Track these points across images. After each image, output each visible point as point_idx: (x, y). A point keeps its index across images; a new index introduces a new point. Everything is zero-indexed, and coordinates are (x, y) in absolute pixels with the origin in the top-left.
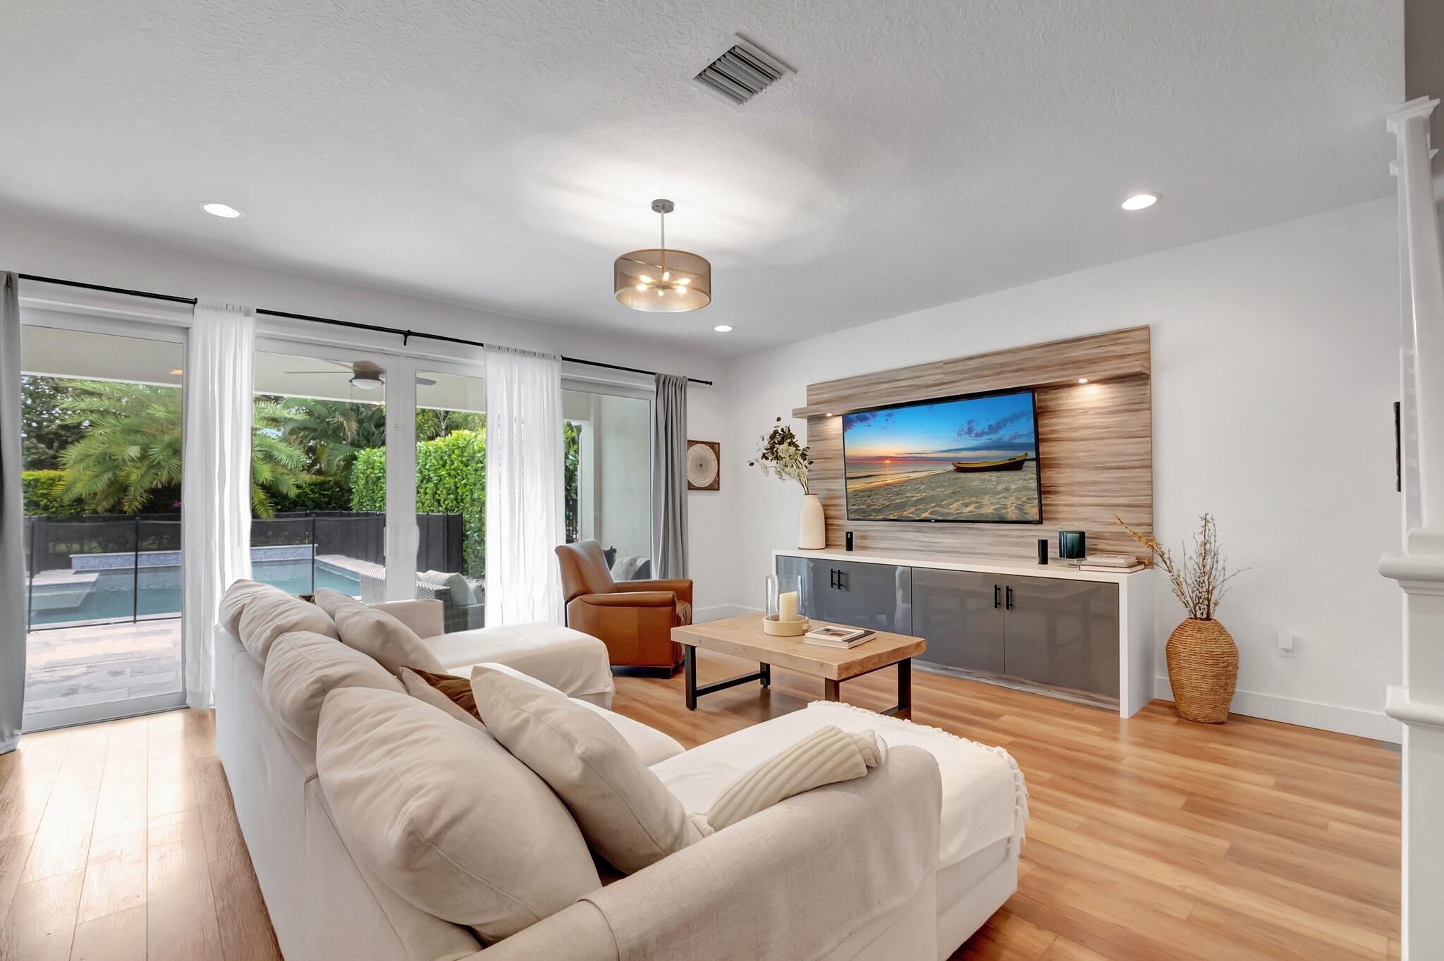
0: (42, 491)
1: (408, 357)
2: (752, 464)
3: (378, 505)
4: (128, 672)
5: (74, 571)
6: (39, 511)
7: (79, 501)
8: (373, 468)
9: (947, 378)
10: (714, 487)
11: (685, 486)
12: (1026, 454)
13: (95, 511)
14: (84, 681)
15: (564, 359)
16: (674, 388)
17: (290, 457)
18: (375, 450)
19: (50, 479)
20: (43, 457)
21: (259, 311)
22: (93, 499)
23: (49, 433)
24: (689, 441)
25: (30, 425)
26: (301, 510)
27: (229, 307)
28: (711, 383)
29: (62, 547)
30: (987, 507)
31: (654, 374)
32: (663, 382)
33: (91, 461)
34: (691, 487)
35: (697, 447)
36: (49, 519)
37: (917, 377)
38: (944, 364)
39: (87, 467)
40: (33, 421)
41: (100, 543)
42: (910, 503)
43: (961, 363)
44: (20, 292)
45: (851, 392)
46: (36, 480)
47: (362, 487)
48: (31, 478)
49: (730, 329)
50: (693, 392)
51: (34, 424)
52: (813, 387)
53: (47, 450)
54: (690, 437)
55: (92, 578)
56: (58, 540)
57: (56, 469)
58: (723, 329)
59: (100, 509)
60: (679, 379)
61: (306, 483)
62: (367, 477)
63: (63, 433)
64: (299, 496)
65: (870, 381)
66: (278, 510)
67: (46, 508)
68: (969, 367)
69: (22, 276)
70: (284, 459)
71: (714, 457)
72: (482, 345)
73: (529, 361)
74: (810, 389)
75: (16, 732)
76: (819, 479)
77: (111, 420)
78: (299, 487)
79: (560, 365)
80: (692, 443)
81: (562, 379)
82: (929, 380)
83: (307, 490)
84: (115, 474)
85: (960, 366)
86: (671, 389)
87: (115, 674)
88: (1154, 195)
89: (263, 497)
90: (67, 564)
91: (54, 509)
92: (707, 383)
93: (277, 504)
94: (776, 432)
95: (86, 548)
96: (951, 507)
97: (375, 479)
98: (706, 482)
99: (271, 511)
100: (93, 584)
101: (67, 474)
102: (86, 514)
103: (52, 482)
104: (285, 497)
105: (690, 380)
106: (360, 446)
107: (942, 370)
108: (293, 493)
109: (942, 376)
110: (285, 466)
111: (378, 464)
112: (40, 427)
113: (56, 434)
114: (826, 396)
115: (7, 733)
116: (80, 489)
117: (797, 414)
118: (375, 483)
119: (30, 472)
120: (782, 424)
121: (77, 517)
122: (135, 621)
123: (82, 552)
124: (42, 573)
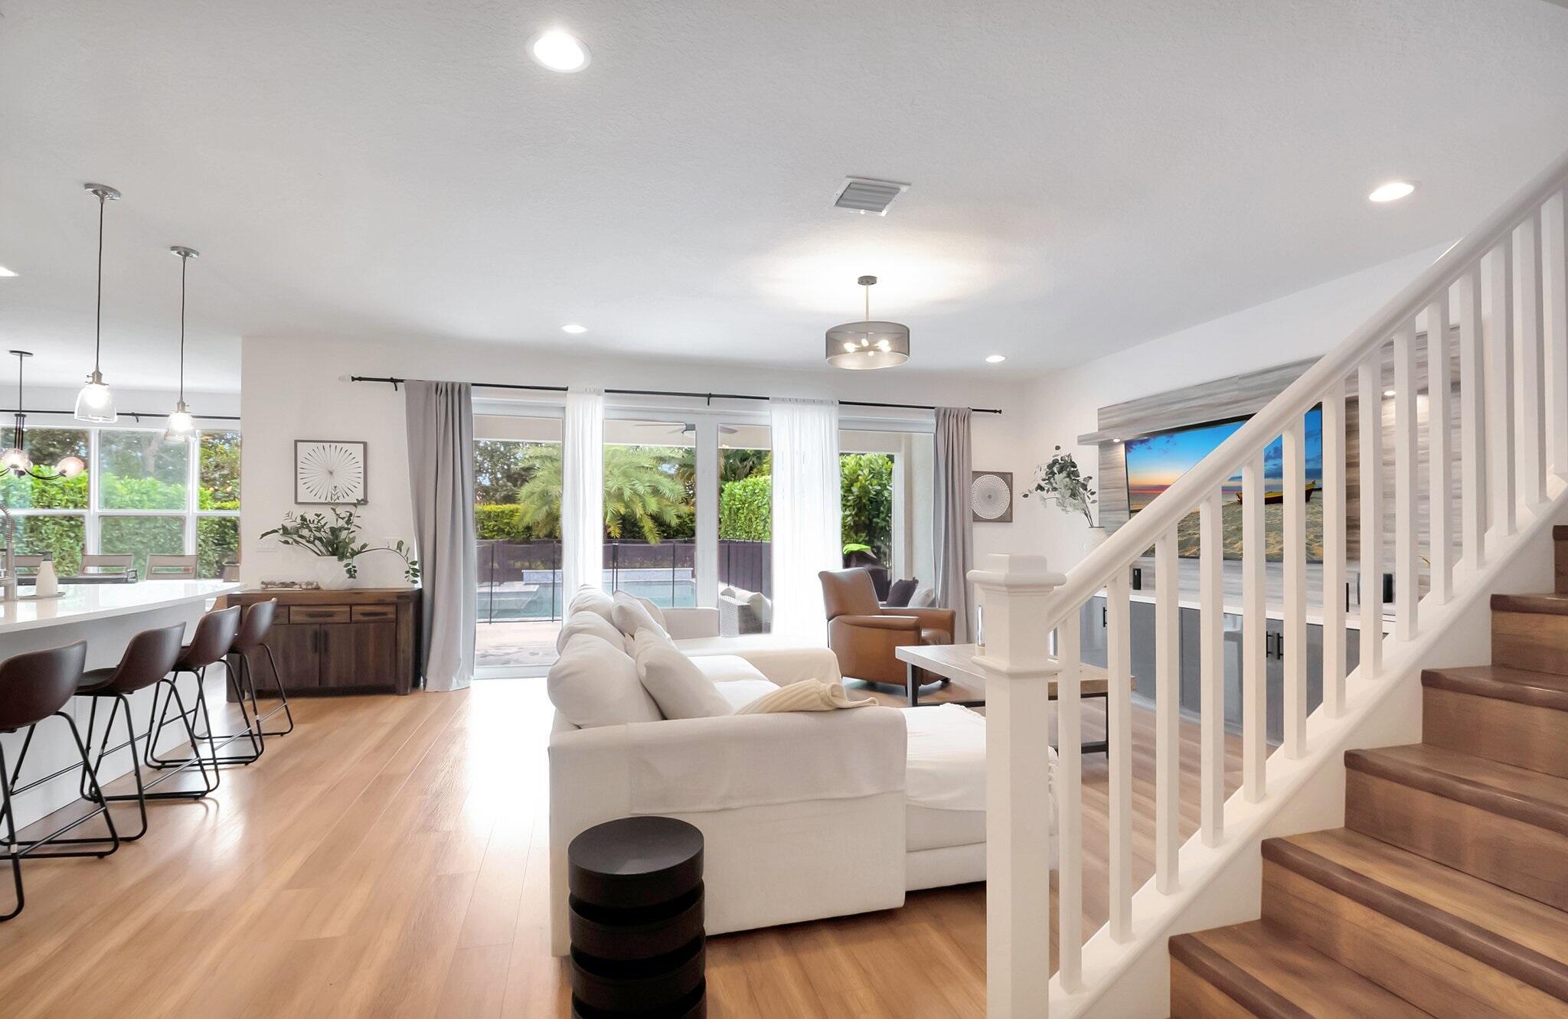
0: (506, 521)
1: (711, 414)
2: (1026, 496)
3: (738, 534)
4: (541, 654)
5: (524, 583)
6: (505, 536)
7: (528, 528)
8: (734, 500)
9: (1244, 395)
10: (1007, 518)
11: (969, 517)
12: (1314, 483)
13: (538, 537)
14: (514, 657)
15: (841, 403)
16: (955, 420)
17: (672, 490)
18: (736, 484)
19: (511, 511)
20: (510, 493)
21: (606, 391)
22: (538, 526)
23: (515, 473)
24: (973, 472)
25: (503, 468)
26: (682, 537)
27: (588, 390)
28: (1000, 412)
29: (518, 565)
30: (1272, 546)
31: (933, 408)
32: (944, 416)
33: (535, 497)
34: (977, 519)
35: (984, 478)
36: (509, 542)
37: (1210, 395)
38: (1240, 379)
39: (532, 502)
40: (505, 464)
41: (542, 562)
42: (1192, 542)
43: (1259, 377)
44: (472, 395)
45: (1142, 414)
46: (503, 512)
47: (726, 517)
48: (499, 510)
49: (1004, 358)
50: (978, 423)
51: (506, 467)
52: (1104, 410)
53: (513, 487)
54: (974, 469)
55: (534, 588)
56: (517, 558)
57: (515, 503)
58: (995, 359)
59: (541, 535)
60: (961, 412)
61: (685, 513)
62: (730, 508)
63: (523, 473)
64: (680, 525)
65: (1161, 401)
66: (665, 537)
67: (509, 533)
68: (1267, 381)
69: (473, 385)
70: (668, 493)
71: (1006, 487)
72: (768, 399)
73: (809, 407)
74: (1102, 412)
75: (471, 677)
76: (1110, 510)
77: (548, 464)
78: (679, 517)
79: (837, 408)
80: (977, 474)
81: (840, 421)
82: (1225, 397)
83: (687, 520)
84: (550, 508)
85: (1258, 381)
86: (953, 421)
87: (533, 654)
88: (1411, 184)
89: (652, 526)
90: (520, 578)
91: (513, 535)
92: (995, 411)
93: (663, 532)
94: (1055, 462)
95: (533, 566)
96: (1235, 546)
97: (736, 510)
98: (998, 513)
99: (658, 538)
100: (535, 593)
101: (520, 507)
102: (533, 539)
103: (512, 513)
104: (669, 526)
105: (974, 410)
106: (728, 480)
107: (1235, 387)
108: (674, 522)
109: (1237, 393)
110: (668, 499)
111: (738, 496)
112: (509, 469)
113: (519, 474)
114: (1116, 420)
115: (467, 677)
116: (528, 520)
117: (1084, 440)
118: (736, 514)
119: (499, 506)
120: (1062, 453)
121: (527, 541)
122: (553, 621)
123: (530, 568)
124: (505, 583)
